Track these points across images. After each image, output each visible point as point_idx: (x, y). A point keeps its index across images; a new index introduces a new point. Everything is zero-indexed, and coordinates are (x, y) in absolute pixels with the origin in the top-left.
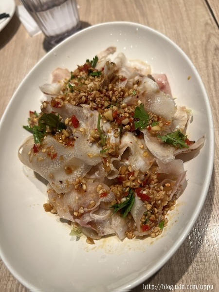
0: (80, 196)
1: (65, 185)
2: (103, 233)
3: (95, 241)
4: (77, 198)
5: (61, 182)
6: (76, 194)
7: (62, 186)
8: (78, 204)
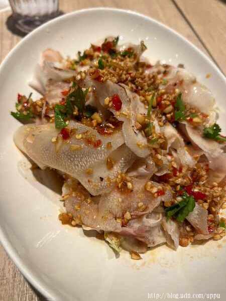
0: (123, 197)
1: (106, 183)
2: (154, 243)
3: (141, 255)
4: (120, 200)
5: (102, 179)
6: (119, 195)
7: (103, 185)
8: (121, 207)
